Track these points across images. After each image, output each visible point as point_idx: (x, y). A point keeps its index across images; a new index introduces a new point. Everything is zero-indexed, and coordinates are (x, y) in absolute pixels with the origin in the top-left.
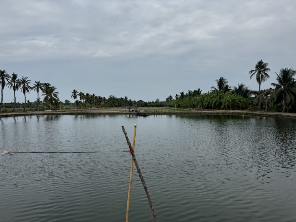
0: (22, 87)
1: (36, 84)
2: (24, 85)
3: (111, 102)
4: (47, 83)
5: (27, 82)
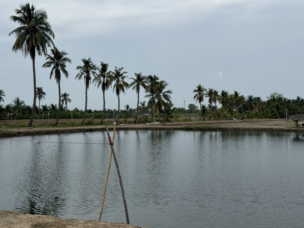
0: (115, 84)
1: (136, 78)
2: (118, 81)
3: (272, 108)
4: (153, 76)
5: (122, 75)
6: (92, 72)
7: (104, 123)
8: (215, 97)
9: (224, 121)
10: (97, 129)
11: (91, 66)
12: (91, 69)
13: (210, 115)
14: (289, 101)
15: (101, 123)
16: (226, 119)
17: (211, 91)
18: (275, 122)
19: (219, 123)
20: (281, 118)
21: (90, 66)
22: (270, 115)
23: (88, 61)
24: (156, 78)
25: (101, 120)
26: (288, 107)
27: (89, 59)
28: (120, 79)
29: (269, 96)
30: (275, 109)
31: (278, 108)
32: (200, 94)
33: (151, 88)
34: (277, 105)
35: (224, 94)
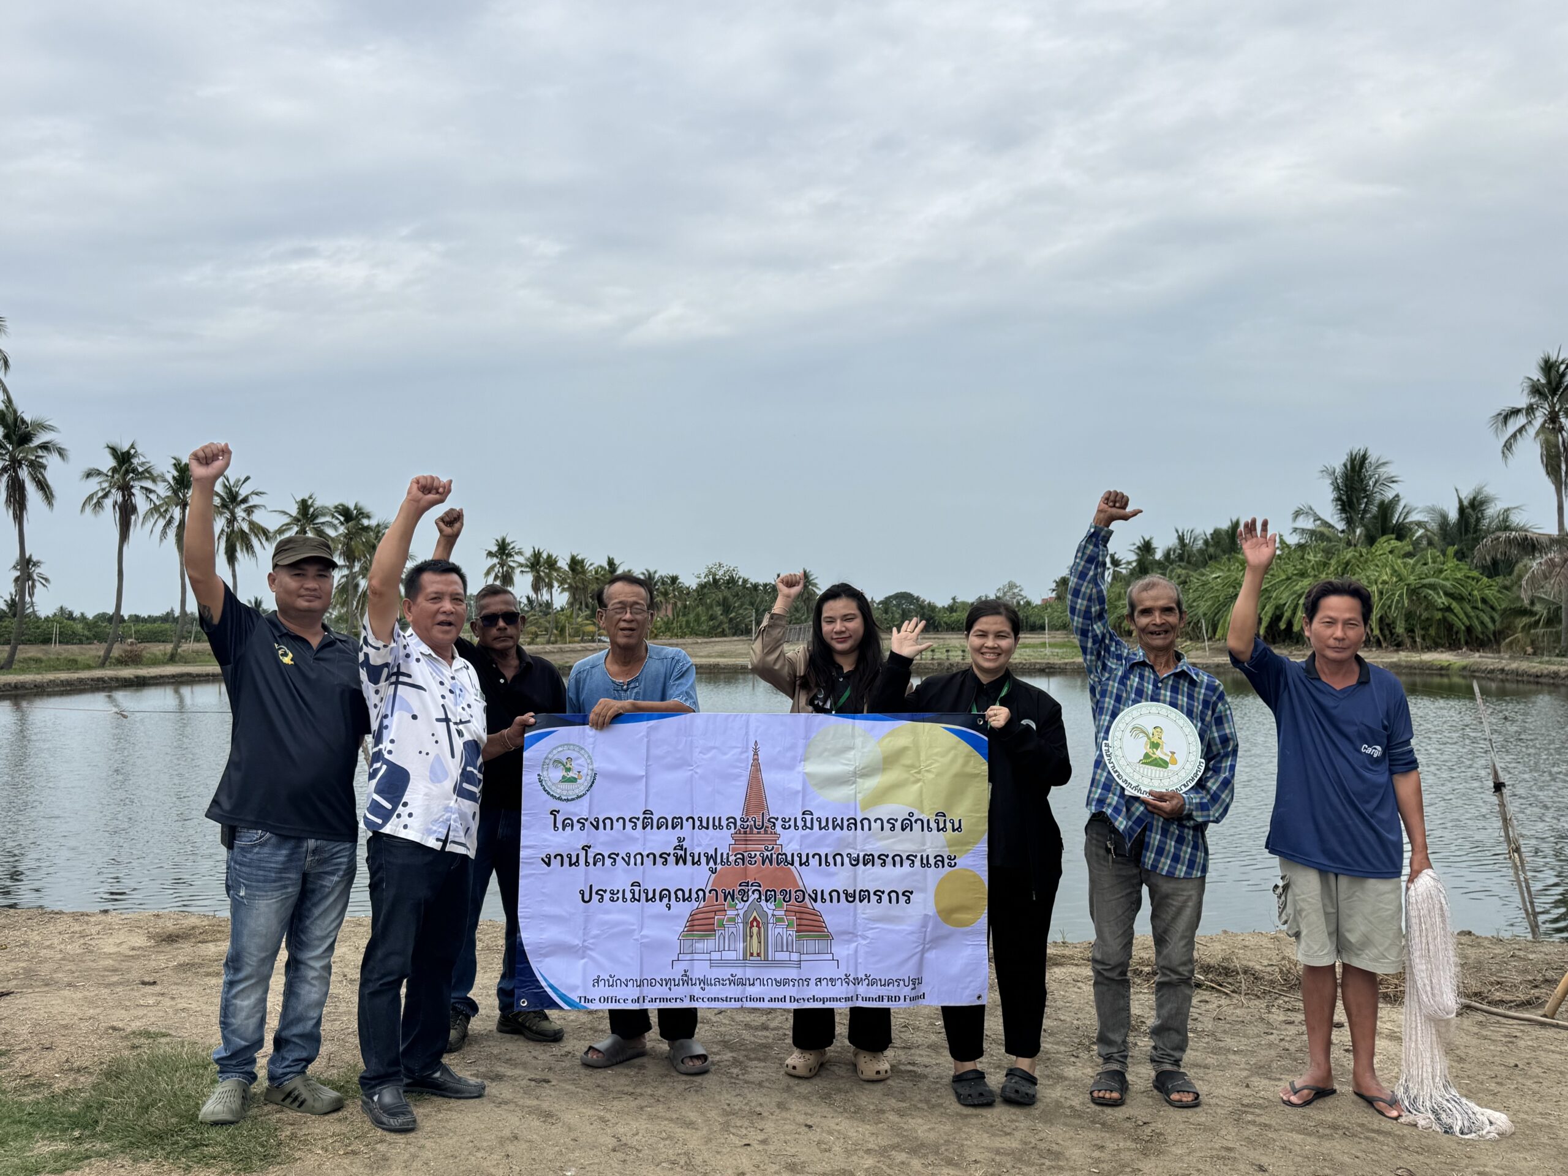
1: (294, 511)
2: (231, 521)
4: (352, 507)
5: (245, 500)
6: (142, 487)
7: (182, 657)
8: (548, 575)
9: (578, 646)
10: (162, 677)
11: (140, 469)
12: (139, 480)
13: (533, 629)
14: (755, 587)
15: (172, 659)
16: (582, 641)
17: (537, 555)
18: (718, 648)
19: (561, 651)
20: (734, 635)
21: (134, 471)
22: (704, 627)
23: (128, 452)
24: (362, 514)
25: (169, 647)
26: (752, 604)
27: (132, 446)
28: (240, 512)
29: (703, 571)
30: (718, 610)
31: (727, 608)
32: (502, 565)
33: (347, 545)
34: (725, 599)
35: (576, 564)
